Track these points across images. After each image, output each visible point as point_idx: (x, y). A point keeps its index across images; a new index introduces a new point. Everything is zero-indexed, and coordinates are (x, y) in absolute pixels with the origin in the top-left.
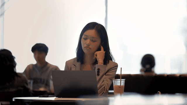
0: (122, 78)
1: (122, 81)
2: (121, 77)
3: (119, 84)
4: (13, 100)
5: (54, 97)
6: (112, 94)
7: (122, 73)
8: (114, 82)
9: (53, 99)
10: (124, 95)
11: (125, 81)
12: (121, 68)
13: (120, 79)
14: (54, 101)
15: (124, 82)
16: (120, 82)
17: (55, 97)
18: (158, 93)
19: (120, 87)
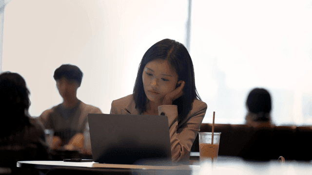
0: (216, 131)
1: (215, 137)
2: (213, 130)
3: (210, 142)
4: (18, 166)
5: (91, 161)
6: (197, 158)
7: (216, 122)
8: (201, 138)
9: (90, 165)
10: (219, 160)
11: (221, 136)
12: (214, 113)
13: (211, 132)
14: (92, 170)
15: (219, 137)
16: (211, 137)
17: (93, 162)
18: (280, 159)
19: (211, 146)
